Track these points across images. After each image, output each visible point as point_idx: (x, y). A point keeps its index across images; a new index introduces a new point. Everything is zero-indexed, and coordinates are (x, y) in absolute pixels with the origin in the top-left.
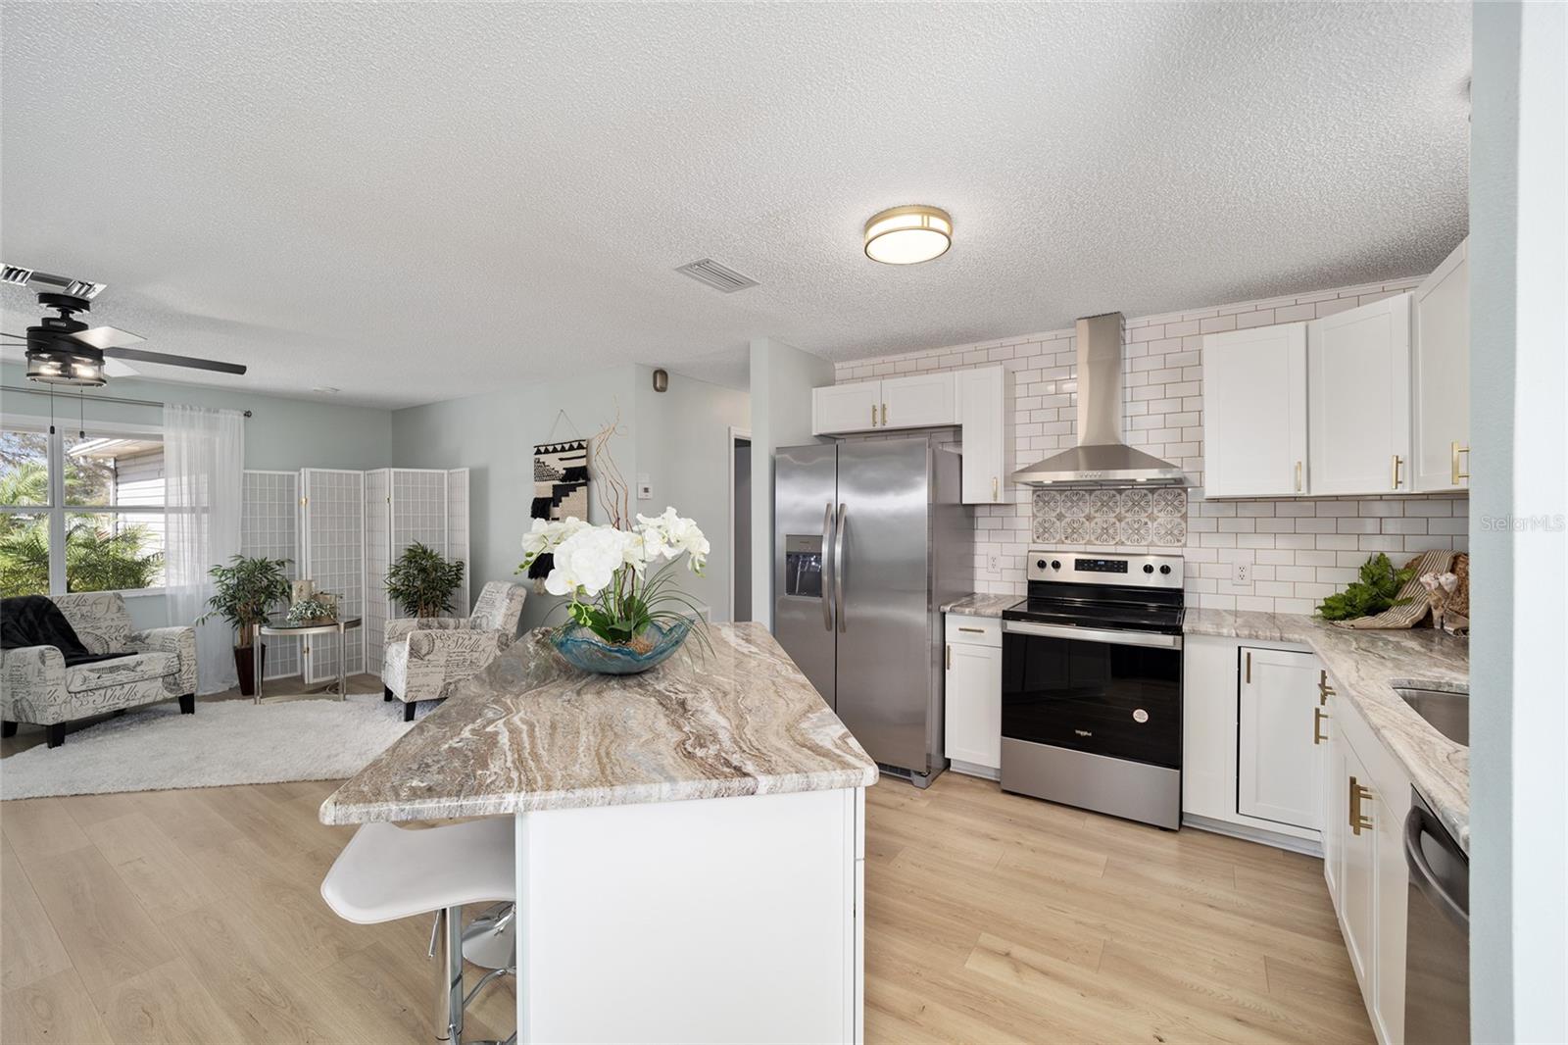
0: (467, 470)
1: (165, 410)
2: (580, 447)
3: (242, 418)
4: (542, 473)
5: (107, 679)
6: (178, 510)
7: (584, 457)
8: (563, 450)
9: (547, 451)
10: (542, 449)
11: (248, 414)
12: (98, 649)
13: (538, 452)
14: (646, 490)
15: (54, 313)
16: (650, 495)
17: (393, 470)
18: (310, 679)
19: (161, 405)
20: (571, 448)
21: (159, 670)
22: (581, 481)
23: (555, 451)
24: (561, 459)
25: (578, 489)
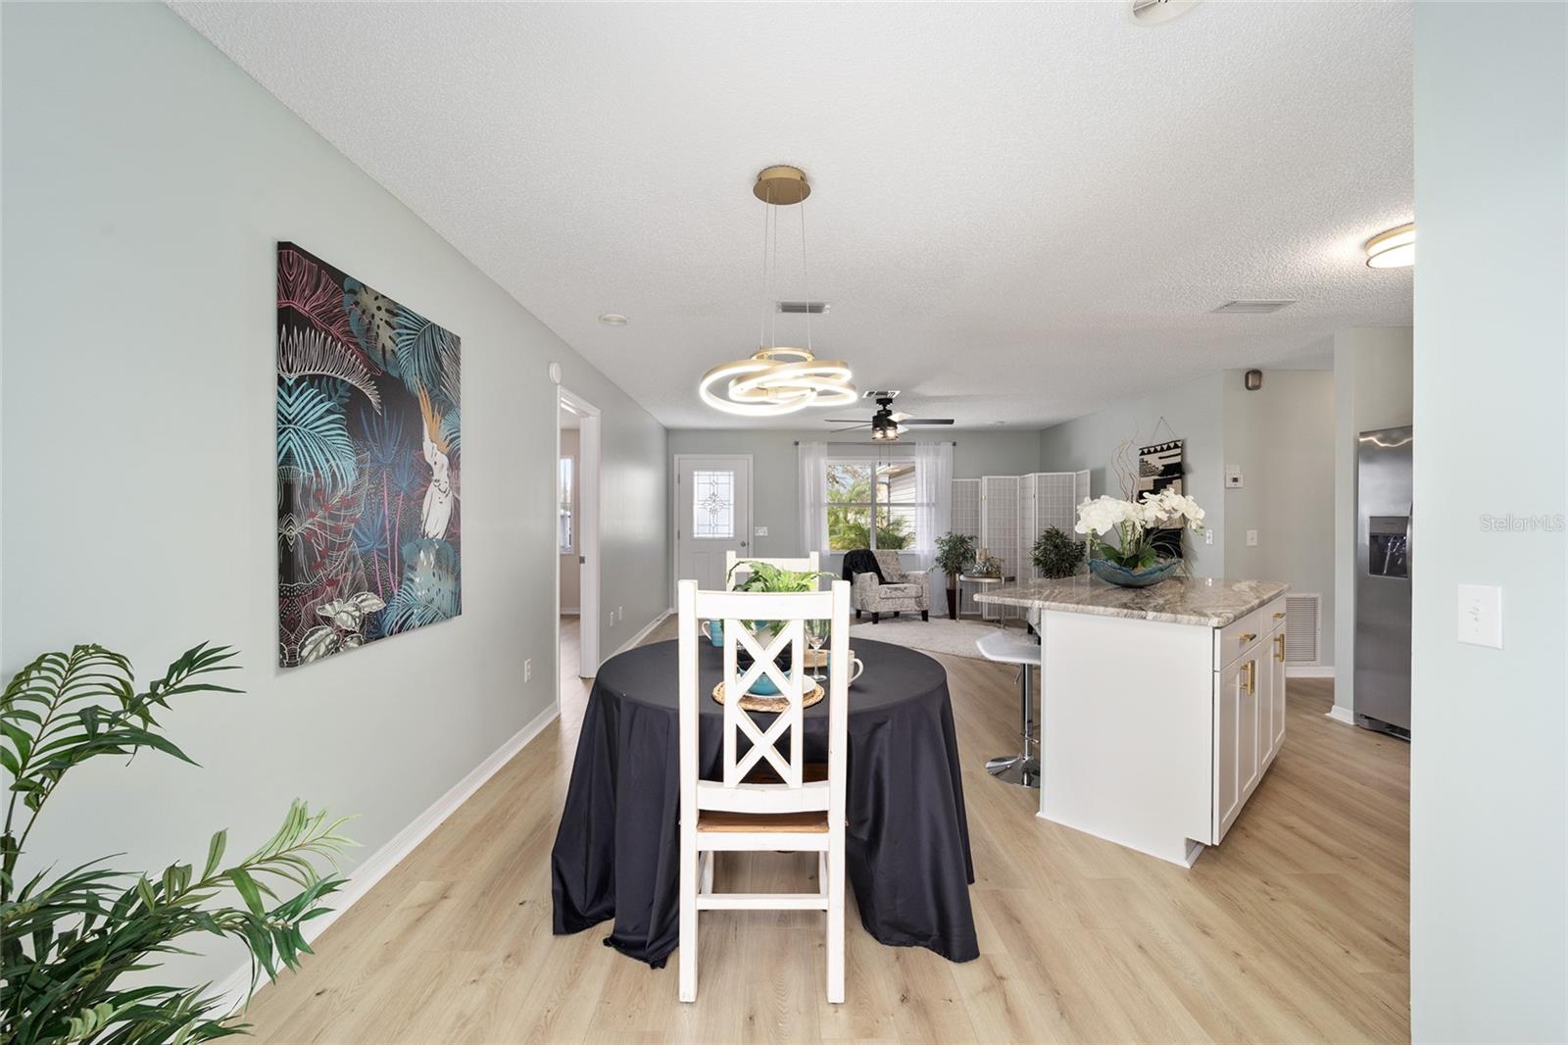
0: (1088, 471)
1: (917, 447)
2: (1176, 446)
3: (952, 447)
4: (1145, 470)
5: (894, 594)
6: (922, 505)
7: (1179, 454)
8: (1162, 450)
9: (1149, 452)
10: (1146, 451)
11: (954, 444)
12: (889, 580)
13: (1143, 453)
14: (1235, 480)
15: (881, 407)
16: (1238, 484)
17: (1037, 474)
18: (986, 616)
19: (914, 444)
20: (1169, 448)
21: (914, 594)
22: (1176, 475)
23: (1156, 451)
24: (1160, 458)
25: (1174, 482)
